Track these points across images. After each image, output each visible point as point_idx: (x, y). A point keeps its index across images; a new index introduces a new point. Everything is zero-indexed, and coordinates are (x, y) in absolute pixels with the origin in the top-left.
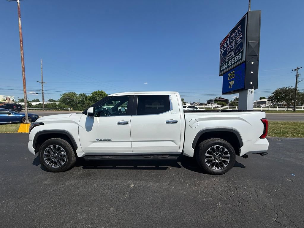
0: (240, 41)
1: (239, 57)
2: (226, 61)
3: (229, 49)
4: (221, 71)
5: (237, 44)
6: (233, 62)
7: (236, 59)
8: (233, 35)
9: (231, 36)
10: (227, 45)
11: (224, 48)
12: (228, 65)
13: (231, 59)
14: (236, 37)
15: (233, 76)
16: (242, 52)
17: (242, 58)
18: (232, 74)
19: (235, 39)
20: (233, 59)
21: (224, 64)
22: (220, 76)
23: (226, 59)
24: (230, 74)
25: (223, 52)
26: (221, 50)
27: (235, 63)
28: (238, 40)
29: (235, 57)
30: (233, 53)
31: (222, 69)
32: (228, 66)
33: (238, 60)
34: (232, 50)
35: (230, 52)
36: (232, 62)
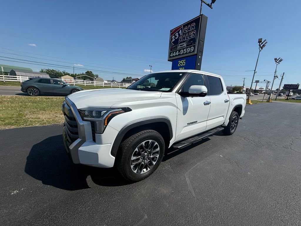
0: (193, 36)
1: (191, 49)
2: (177, 49)
3: (180, 39)
4: (170, 57)
5: (190, 37)
6: (185, 52)
7: (188, 50)
8: (186, 29)
9: (184, 29)
10: (179, 35)
11: (176, 37)
12: (179, 53)
13: (183, 49)
14: (189, 32)
15: (184, 63)
16: (194, 46)
17: (194, 51)
18: (183, 62)
19: (188, 33)
20: (185, 49)
21: (175, 51)
22: (168, 61)
23: (177, 47)
24: (181, 61)
25: (173, 40)
26: (171, 37)
27: (187, 53)
28: (191, 34)
29: (187, 48)
30: (185, 44)
31: (171, 55)
32: (179, 55)
33: (190, 52)
34: (184, 42)
35: (182, 42)
36: (183, 52)
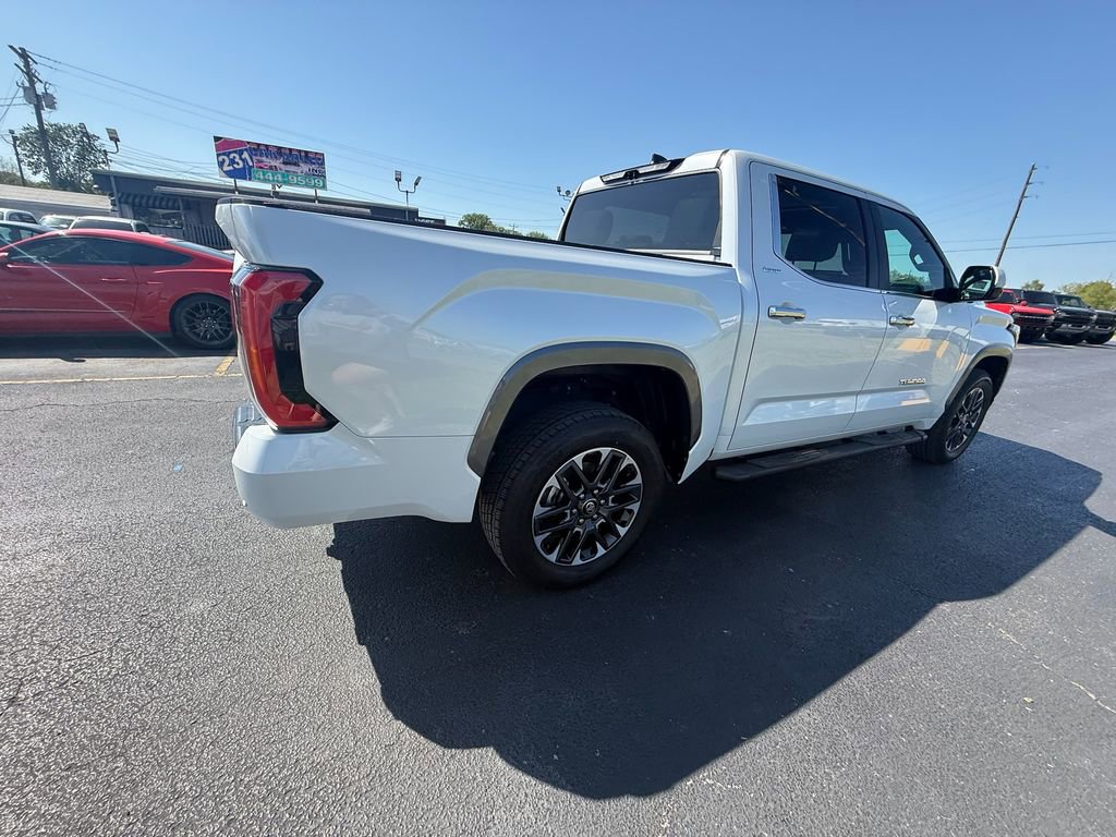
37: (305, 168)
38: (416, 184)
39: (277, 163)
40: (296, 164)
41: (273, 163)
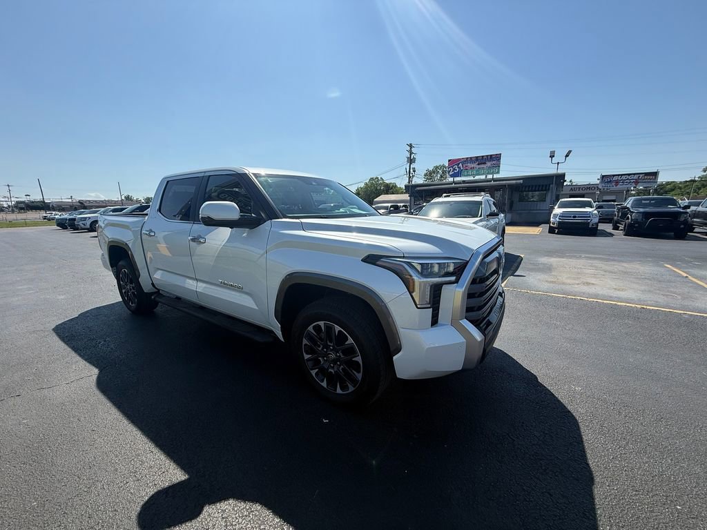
37: (489, 164)
38: (567, 156)
39: (474, 165)
40: (485, 163)
41: (473, 166)
